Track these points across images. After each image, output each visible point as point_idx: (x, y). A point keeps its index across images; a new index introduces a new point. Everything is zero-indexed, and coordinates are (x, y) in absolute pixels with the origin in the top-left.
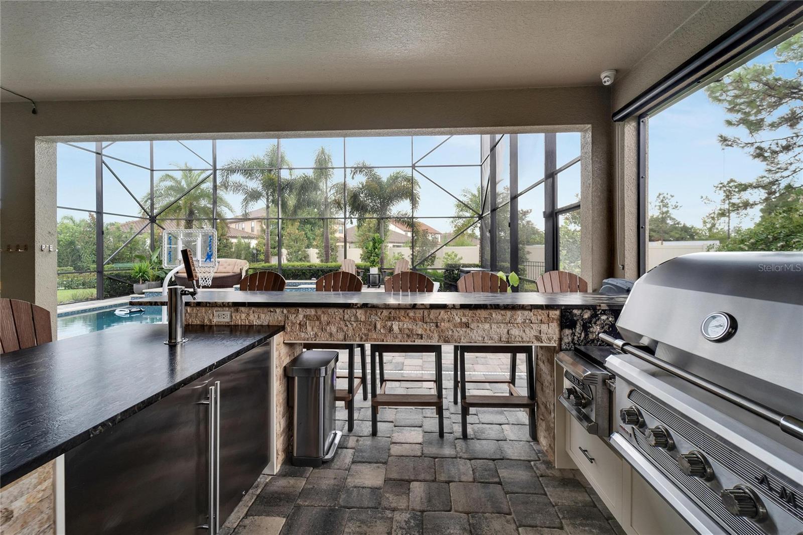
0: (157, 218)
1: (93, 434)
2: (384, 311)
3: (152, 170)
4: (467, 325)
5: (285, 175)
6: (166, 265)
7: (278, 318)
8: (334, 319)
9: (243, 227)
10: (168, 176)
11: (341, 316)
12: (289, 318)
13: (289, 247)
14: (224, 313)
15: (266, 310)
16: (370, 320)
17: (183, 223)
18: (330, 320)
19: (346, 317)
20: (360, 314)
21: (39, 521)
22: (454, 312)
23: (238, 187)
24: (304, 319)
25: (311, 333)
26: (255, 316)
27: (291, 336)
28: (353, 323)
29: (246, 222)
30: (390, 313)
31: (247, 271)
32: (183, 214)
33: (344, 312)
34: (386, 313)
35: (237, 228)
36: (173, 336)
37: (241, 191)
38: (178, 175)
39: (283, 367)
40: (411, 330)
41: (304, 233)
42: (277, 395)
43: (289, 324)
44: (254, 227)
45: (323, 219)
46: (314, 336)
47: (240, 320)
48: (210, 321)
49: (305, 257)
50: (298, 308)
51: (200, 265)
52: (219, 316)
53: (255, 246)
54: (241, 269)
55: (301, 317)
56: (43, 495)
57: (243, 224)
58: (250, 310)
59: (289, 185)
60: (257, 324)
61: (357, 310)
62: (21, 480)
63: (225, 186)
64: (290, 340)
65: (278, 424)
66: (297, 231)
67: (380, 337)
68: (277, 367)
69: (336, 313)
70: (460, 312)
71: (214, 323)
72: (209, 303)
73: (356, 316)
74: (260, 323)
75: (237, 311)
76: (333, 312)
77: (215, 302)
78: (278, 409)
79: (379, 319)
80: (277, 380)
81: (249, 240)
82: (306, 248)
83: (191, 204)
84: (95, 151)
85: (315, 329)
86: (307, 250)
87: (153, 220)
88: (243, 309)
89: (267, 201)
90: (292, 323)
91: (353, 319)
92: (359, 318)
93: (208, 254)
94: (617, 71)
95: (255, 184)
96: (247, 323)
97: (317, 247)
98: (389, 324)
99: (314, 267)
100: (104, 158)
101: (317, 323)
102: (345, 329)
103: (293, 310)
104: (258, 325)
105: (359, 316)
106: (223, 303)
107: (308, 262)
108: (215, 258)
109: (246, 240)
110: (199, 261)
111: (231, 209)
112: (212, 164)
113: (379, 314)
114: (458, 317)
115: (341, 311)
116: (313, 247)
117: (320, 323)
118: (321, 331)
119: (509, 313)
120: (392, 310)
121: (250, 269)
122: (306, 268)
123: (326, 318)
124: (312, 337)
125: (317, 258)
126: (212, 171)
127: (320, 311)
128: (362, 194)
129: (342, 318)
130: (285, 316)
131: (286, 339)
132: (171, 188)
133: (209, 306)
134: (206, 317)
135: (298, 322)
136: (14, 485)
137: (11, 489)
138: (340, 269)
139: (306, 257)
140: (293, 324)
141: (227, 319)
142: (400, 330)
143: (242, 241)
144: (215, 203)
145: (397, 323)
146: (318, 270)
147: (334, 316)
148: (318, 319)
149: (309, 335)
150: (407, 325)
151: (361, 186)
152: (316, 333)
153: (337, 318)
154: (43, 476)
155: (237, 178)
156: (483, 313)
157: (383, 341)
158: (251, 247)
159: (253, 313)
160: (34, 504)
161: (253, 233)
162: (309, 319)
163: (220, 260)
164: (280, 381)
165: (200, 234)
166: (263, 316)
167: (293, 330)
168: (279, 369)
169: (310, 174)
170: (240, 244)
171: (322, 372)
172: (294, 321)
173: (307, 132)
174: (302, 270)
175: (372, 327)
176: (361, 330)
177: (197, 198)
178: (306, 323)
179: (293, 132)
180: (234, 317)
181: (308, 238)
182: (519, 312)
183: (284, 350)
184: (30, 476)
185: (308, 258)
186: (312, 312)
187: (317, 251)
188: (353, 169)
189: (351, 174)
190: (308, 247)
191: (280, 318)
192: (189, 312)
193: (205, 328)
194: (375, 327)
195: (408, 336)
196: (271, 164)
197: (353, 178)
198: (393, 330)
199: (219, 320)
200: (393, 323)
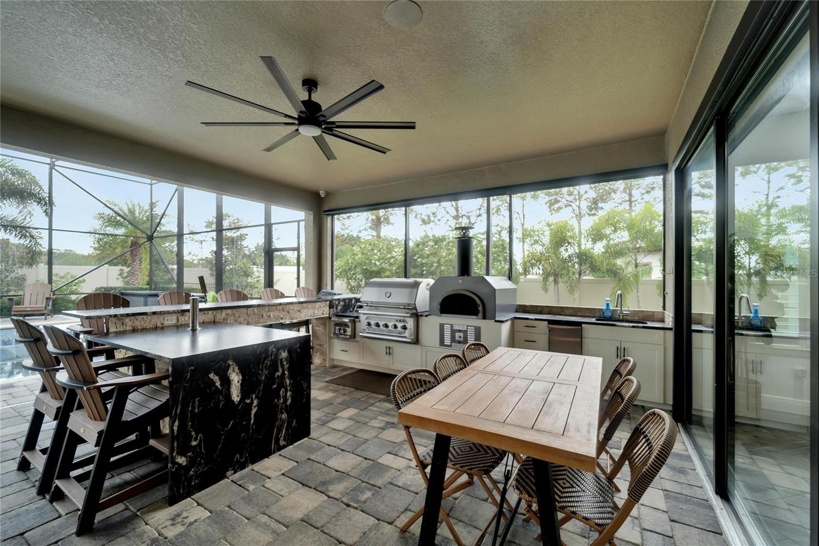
4: (300, 311)
14: (172, 317)
19: (249, 312)
22: (295, 305)
34: (267, 308)
40: (278, 316)
47: (184, 321)
48: (162, 324)
52: (168, 320)
67: (265, 321)
70: (297, 305)
71: (164, 325)
72: (163, 312)
75: (183, 315)
88: (187, 313)
94: (327, 192)
98: (269, 314)
114: (296, 307)
119: (314, 304)
127: (234, 311)
133: (162, 314)
134: (158, 322)
135: (223, 318)
142: (274, 316)
148: (234, 315)
150: (277, 313)
156: (305, 305)
172: (221, 318)
175: (261, 317)
180: (180, 320)
182: (317, 303)
186: (229, 311)
194: (263, 316)
195: (277, 319)
199: (168, 323)
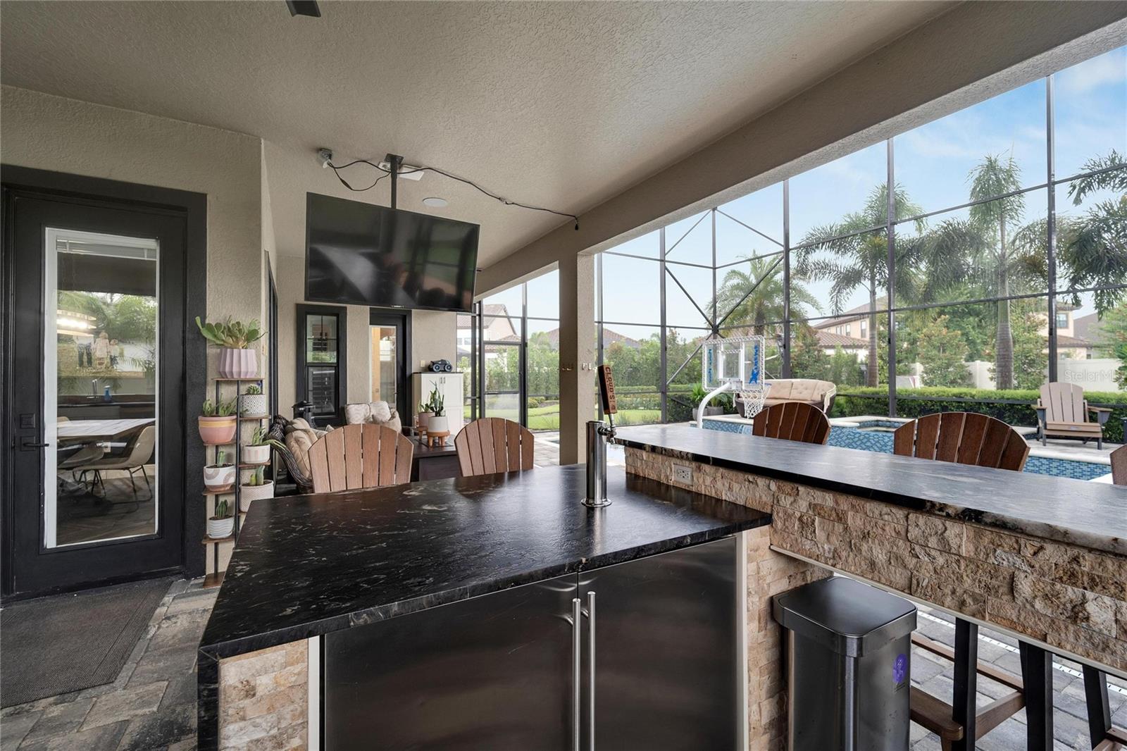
0: (720, 327)
1: (354, 622)
2: (1050, 548)
3: (714, 268)
5: (905, 232)
6: (706, 387)
7: (761, 497)
8: (880, 531)
9: (848, 331)
10: (734, 272)
11: (899, 528)
12: (781, 502)
13: (927, 359)
14: (684, 469)
15: (741, 476)
16: (992, 560)
17: (752, 330)
18: (869, 528)
19: (915, 532)
20: (961, 537)
21: (292, 711)
23: (823, 268)
24: (810, 512)
25: (826, 547)
26: (724, 485)
27: (784, 539)
28: (933, 553)
29: (852, 324)
30: (1075, 559)
31: (832, 399)
32: (749, 319)
33: (907, 518)
34: (1053, 554)
35: (839, 333)
36: (591, 495)
37: (828, 275)
38: (746, 269)
39: (767, 597)
41: (959, 332)
42: (750, 649)
43: (780, 514)
44: (865, 330)
45: (995, 302)
46: (831, 555)
47: (703, 487)
48: (667, 477)
49: (962, 378)
50: (796, 486)
51: (743, 388)
52: (677, 473)
53: (864, 359)
54: (822, 395)
55: (803, 505)
56: (295, 681)
57: (848, 327)
58: (717, 471)
59: (916, 249)
60: (727, 499)
61: (948, 524)
62: (265, 653)
63: (803, 272)
64: (783, 548)
65: (755, 707)
66: (944, 331)
68: (749, 593)
69: (886, 517)
71: (671, 483)
72: (665, 450)
73: (942, 538)
74: (732, 499)
75: (699, 469)
76: (877, 512)
77: (672, 450)
78: (753, 678)
79: (1025, 568)
80: (750, 620)
81: (855, 350)
82: (967, 361)
83: (761, 304)
84: (659, 258)
85: (833, 539)
86: (967, 364)
87: (715, 329)
88: (706, 467)
89: (873, 284)
90: (785, 512)
91: (933, 542)
92: (954, 546)
93: (753, 371)
95: (849, 261)
96: (714, 495)
97: (990, 358)
98: (1072, 595)
99: (969, 397)
100: (667, 264)
101: (839, 528)
102: (911, 562)
103: (788, 487)
104: (729, 502)
105: (954, 542)
106: (681, 452)
107: (968, 385)
108: (762, 378)
109: (850, 351)
110: (742, 382)
111: (814, 304)
112: (783, 244)
113: (1028, 552)
115: (899, 513)
116: (981, 358)
117: (846, 529)
118: (849, 550)
120: (1082, 552)
121: (838, 395)
122: (949, 399)
123: (859, 523)
124: (827, 555)
125: (991, 379)
126: (782, 255)
127: (845, 503)
128: (1108, 231)
129: (903, 533)
130: (774, 495)
131: (775, 543)
132: (737, 287)
133: (665, 455)
134: (663, 471)
135: (798, 514)
136: (256, 656)
137: (253, 660)
138: (1036, 403)
139: (966, 378)
140: (788, 516)
141: (687, 481)
143: (844, 352)
144: (787, 298)
145: (1107, 600)
146: (980, 403)
147: (881, 523)
148: (841, 518)
149: (821, 549)
151: (1102, 214)
152: (835, 550)
153: (887, 528)
154: (295, 657)
155: (823, 255)
157: (1045, 640)
158: (859, 361)
159: (722, 477)
160: (283, 688)
161: (863, 339)
162: (819, 514)
163: (770, 381)
164: (759, 622)
165: (743, 344)
166: (736, 487)
167: (787, 527)
168: (756, 599)
169: (964, 217)
170: (839, 356)
171: (849, 644)
172: (790, 511)
173: (884, 124)
174: (942, 402)
175: (1000, 584)
176: (960, 579)
177: (769, 295)
178: (814, 521)
179: (852, 137)
180: (695, 480)
181: (971, 343)
183: (770, 564)
184: (275, 651)
185: (970, 380)
186: (828, 499)
187: (991, 365)
188: (1077, 182)
189: (1071, 193)
190: (971, 358)
191: (764, 499)
192: (645, 458)
193: (662, 487)
194: (1013, 588)
196: (878, 221)
197: (1077, 201)
198: (1087, 619)
199: (678, 479)
200: (1090, 595)
